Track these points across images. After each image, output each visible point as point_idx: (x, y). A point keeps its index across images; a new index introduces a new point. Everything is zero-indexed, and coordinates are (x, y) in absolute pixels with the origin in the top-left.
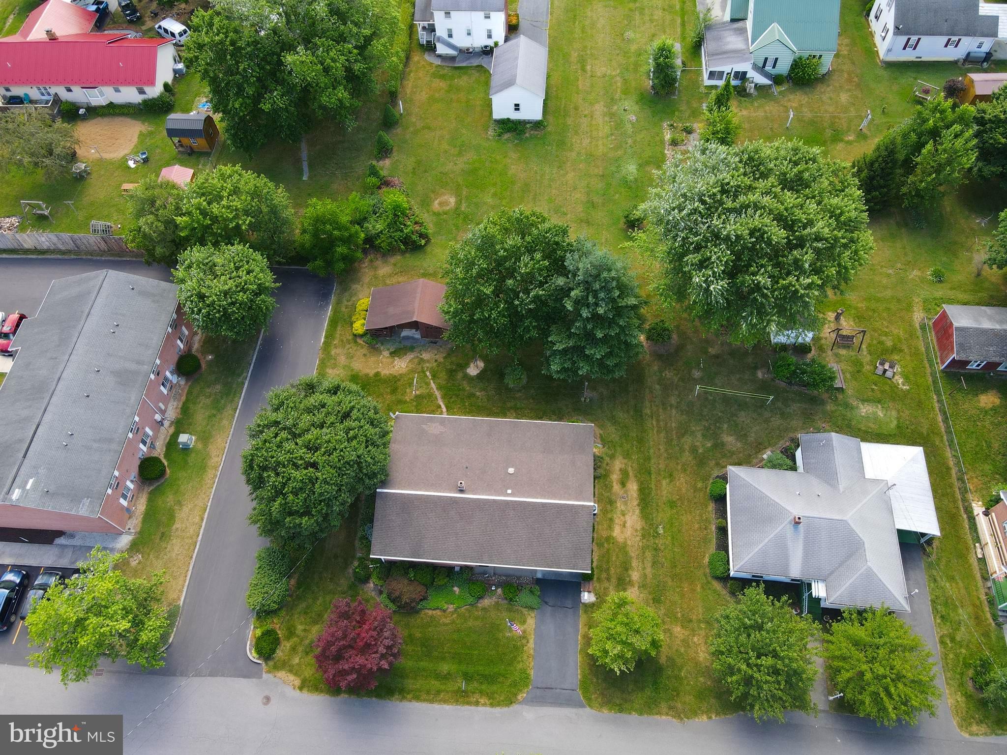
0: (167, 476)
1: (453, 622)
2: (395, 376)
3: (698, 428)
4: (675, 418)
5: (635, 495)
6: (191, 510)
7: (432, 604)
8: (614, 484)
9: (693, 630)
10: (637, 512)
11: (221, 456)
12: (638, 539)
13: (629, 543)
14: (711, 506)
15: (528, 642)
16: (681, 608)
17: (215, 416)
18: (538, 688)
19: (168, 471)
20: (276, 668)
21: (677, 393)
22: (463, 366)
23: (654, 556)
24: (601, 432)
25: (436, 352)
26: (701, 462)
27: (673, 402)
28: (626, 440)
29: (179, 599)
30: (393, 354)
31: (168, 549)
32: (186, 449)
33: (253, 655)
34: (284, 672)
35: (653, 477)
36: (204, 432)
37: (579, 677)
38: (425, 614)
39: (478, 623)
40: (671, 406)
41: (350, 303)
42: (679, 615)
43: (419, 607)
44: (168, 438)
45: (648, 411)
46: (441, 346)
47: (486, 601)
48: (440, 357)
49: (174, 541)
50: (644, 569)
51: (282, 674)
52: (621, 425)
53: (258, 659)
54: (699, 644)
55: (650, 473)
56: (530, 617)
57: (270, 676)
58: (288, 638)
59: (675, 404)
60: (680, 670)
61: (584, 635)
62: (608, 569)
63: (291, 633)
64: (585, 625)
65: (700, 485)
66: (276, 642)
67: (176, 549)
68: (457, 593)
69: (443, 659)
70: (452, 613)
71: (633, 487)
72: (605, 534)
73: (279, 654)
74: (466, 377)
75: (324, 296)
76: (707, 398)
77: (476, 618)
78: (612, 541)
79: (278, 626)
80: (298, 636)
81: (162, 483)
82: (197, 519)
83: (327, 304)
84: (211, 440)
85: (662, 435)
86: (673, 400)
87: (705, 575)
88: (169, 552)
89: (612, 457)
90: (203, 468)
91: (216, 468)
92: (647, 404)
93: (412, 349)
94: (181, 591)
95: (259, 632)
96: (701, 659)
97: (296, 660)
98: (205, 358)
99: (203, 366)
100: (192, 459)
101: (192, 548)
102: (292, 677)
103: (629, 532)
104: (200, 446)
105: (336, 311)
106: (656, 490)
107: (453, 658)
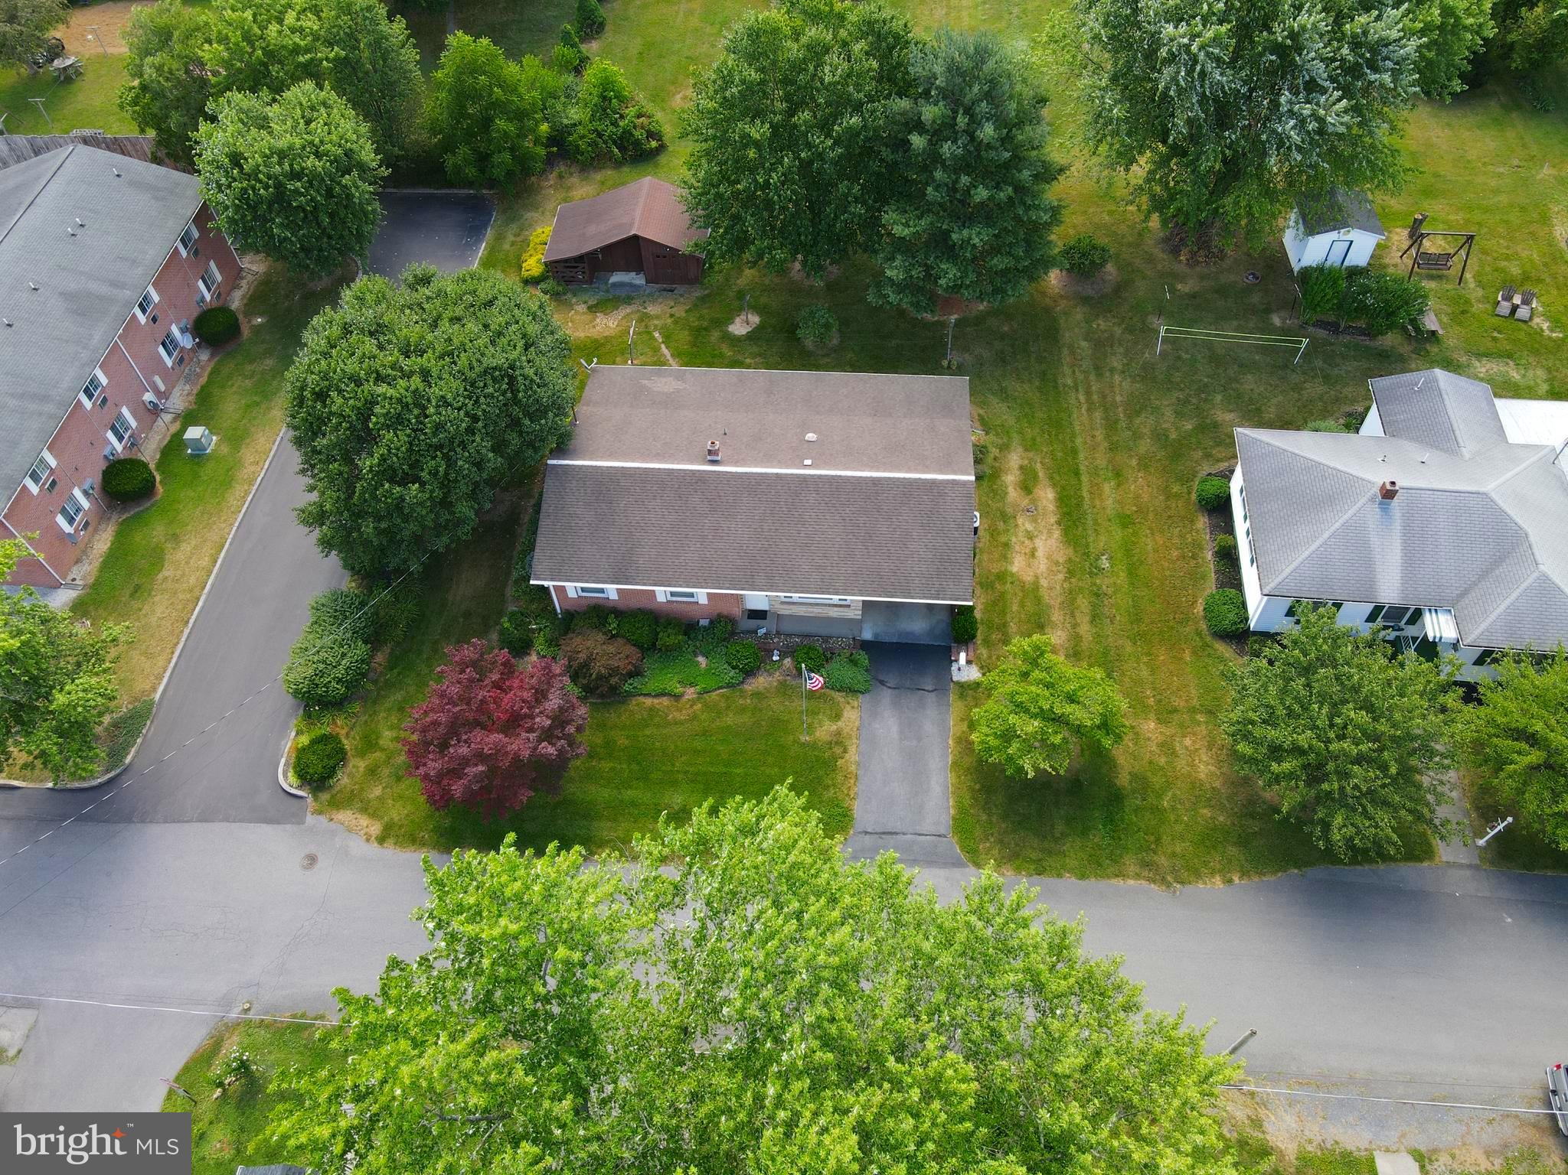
0: (159, 497)
1: (694, 718)
2: (596, 340)
3: (1166, 403)
4: (1122, 388)
5: (1051, 507)
6: (196, 547)
7: (653, 685)
8: (1011, 489)
9: (1182, 726)
10: (1057, 533)
11: (261, 464)
12: (1061, 576)
13: (1044, 583)
14: (1202, 522)
15: (845, 751)
16: (1154, 689)
17: (258, 404)
18: (866, 833)
19: (160, 488)
20: (336, 804)
21: (1121, 350)
22: (721, 323)
23: (1094, 606)
24: (981, 412)
25: (672, 304)
26: (1176, 451)
27: (1115, 364)
28: (1029, 422)
29: (154, 689)
30: (593, 309)
31: (144, 612)
32: (199, 456)
33: (288, 781)
34: (349, 813)
35: (1084, 479)
36: (235, 429)
37: (952, 812)
38: (638, 705)
39: (746, 719)
40: (1112, 370)
41: (519, 239)
42: (1151, 701)
43: (627, 687)
44: (168, 438)
45: (1069, 382)
46: (682, 296)
47: (761, 679)
48: (680, 311)
49: (156, 599)
50: (1075, 626)
51: (345, 816)
52: (1019, 401)
53: (300, 787)
54: (1197, 750)
55: (1077, 474)
56: (848, 707)
57: (323, 819)
58: (361, 754)
59: (1120, 367)
60: (1159, 796)
61: (960, 738)
62: (1005, 625)
63: (369, 744)
64: (962, 720)
65: (1176, 488)
66: (339, 756)
67: (159, 611)
68: (704, 666)
69: (674, 784)
70: (693, 703)
71: (1047, 496)
72: (995, 568)
73: (343, 780)
74: (729, 338)
75: (474, 231)
76: (1179, 358)
77: (743, 710)
78: (1009, 579)
79: (344, 732)
80: (383, 750)
81: (147, 509)
82: (205, 562)
83: (479, 241)
84: (248, 441)
85: (1098, 415)
86: (1116, 362)
87: (1199, 634)
88: (145, 616)
89: (1004, 448)
90: (227, 482)
91: (251, 483)
92: (1067, 370)
93: (628, 300)
94: (160, 678)
95: (305, 740)
96: (1202, 776)
97: (378, 791)
98: (249, 321)
99: (246, 332)
100: (207, 470)
101: (191, 606)
102: (364, 821)
103: (1042, 565)
104: (225, 449)
105: (492, 250)
106: (1092, 499)
107: (692, 781)
